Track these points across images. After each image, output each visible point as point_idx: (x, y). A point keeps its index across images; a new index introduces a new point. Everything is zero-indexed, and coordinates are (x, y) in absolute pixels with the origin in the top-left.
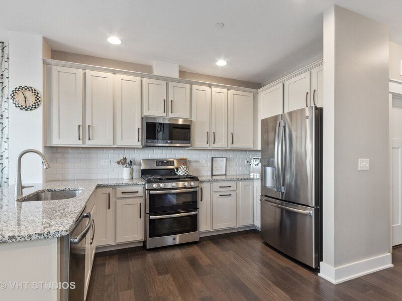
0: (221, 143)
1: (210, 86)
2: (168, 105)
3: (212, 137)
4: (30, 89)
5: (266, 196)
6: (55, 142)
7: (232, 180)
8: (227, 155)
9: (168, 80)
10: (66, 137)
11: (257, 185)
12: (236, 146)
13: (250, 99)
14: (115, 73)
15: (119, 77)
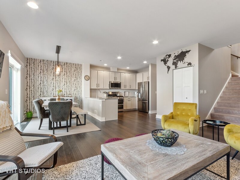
0: (127, 88)
1: (125, 73)
2: (115, 78)
3: (125, 86)
4: (88, 76)
5: (139, 100)
6: (92, 88)
7: (131, 97)
8: (129, 91)
9: (115, 72)
10: (94, 87)
11: (137, 98)
12: (131, 88)
13: (135, 76)
14: (104, 71)
15: (105, 72)
